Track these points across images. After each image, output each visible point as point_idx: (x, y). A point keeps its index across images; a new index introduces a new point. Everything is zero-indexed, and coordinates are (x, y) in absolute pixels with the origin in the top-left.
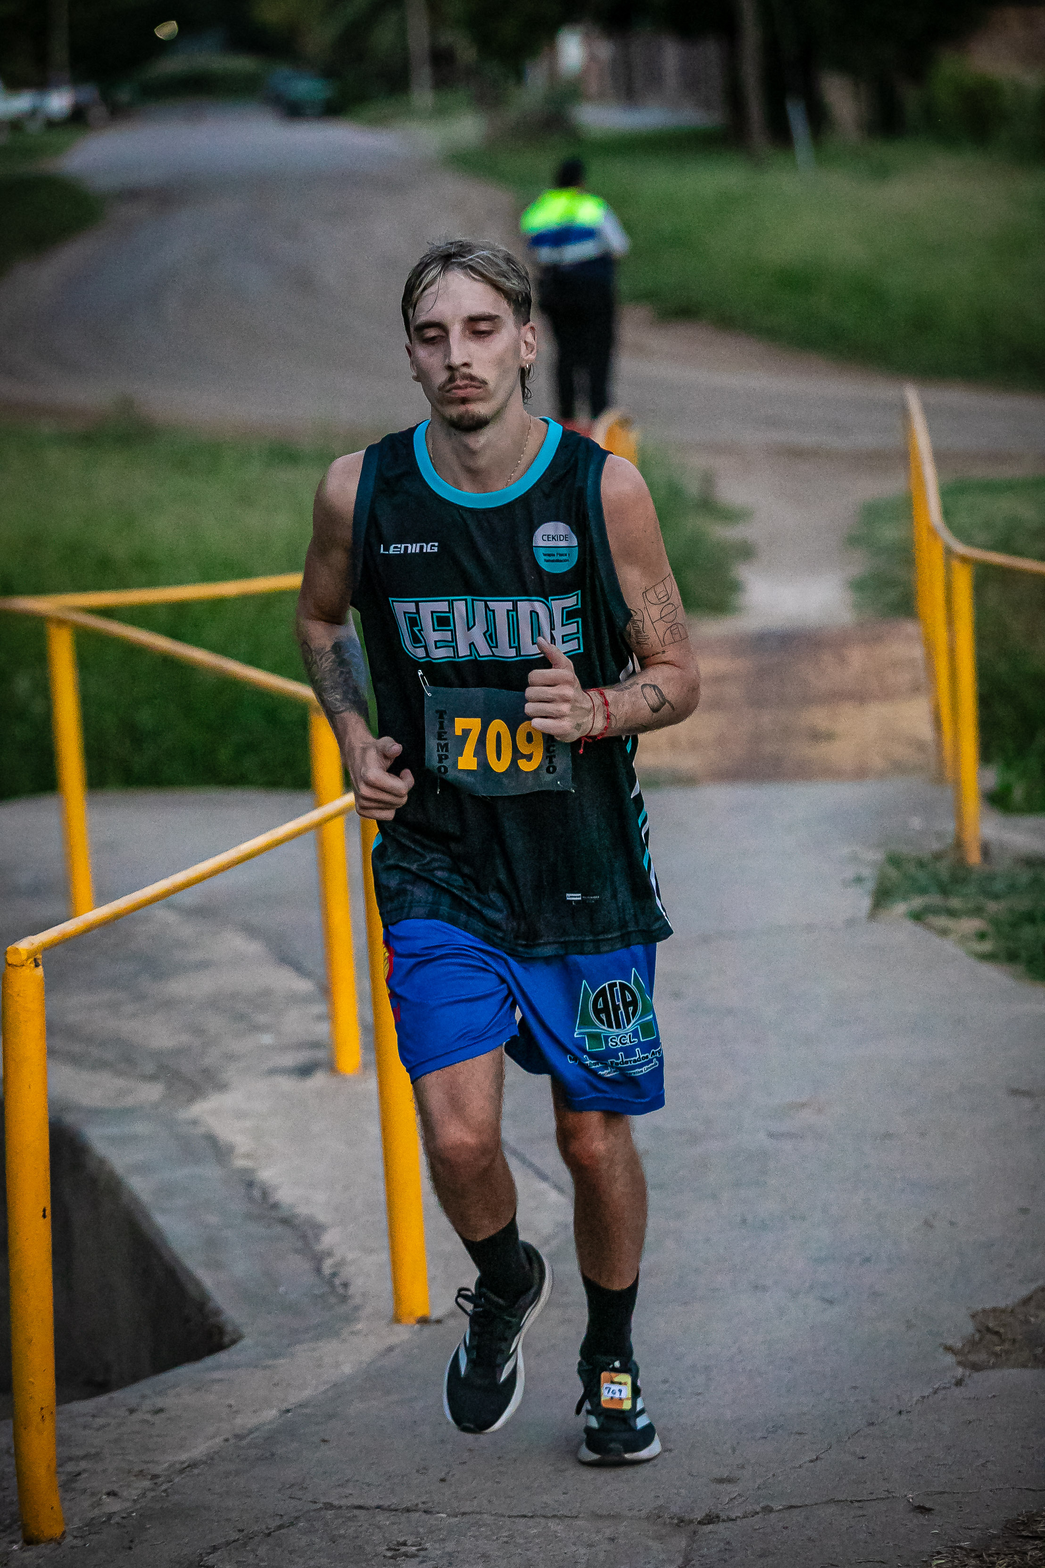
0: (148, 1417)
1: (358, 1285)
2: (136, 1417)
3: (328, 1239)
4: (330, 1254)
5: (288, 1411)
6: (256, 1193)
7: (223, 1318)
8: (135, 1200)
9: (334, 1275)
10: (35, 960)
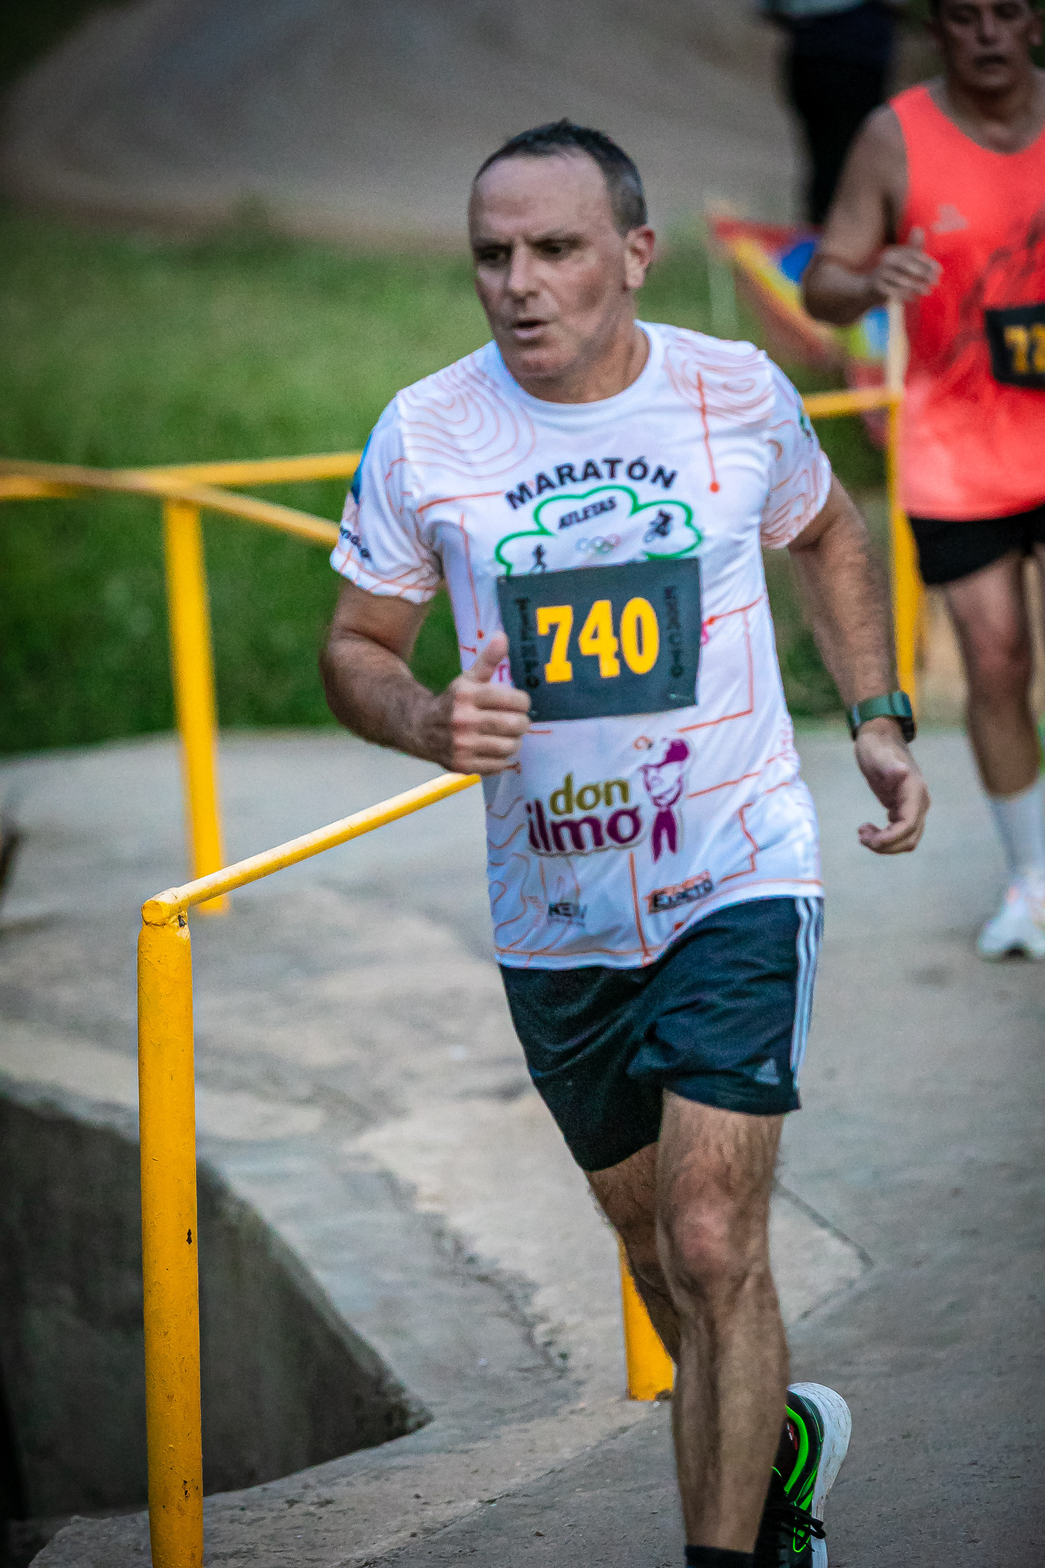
0: (312, 1509)
1: (580, 1356)
2: (297, 1509)
3: (542, 1300)
4: (543, 1319)
5: (492, 1501)
6: (448, 1245)
7: (405, 1396)
8: (288, 1252)
9: (549, 1344)
10: (180, 917)
